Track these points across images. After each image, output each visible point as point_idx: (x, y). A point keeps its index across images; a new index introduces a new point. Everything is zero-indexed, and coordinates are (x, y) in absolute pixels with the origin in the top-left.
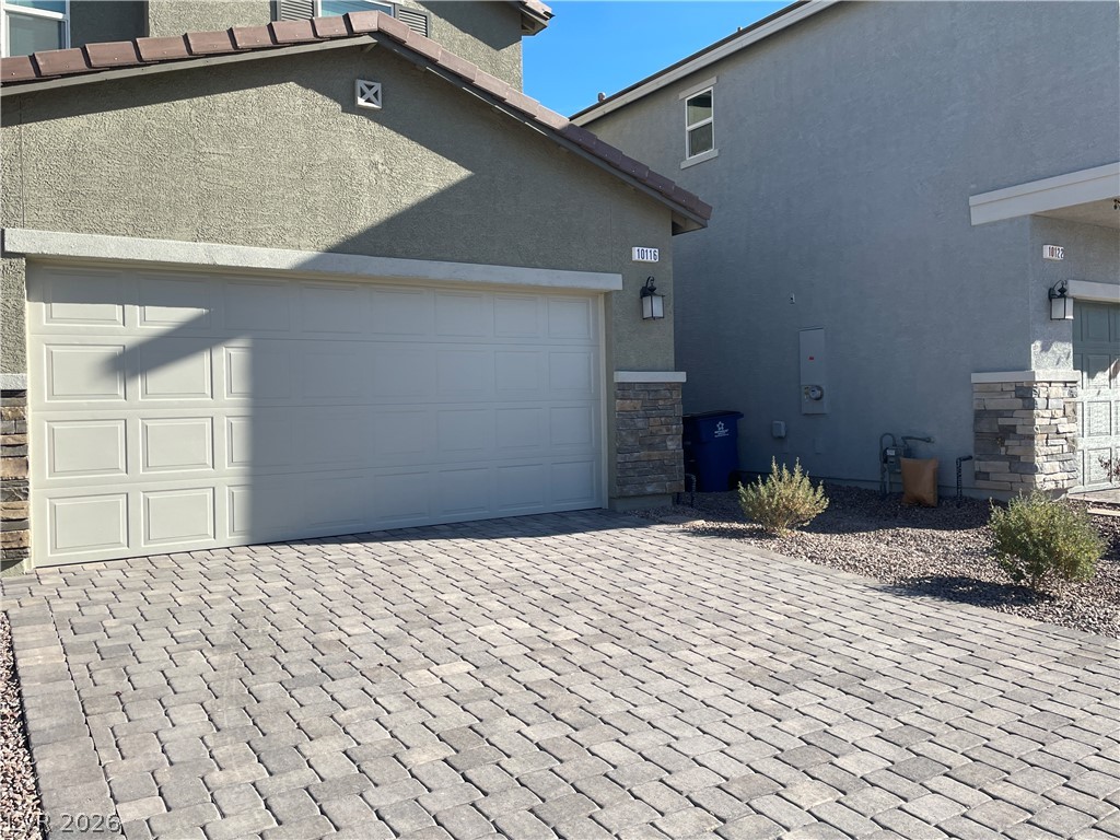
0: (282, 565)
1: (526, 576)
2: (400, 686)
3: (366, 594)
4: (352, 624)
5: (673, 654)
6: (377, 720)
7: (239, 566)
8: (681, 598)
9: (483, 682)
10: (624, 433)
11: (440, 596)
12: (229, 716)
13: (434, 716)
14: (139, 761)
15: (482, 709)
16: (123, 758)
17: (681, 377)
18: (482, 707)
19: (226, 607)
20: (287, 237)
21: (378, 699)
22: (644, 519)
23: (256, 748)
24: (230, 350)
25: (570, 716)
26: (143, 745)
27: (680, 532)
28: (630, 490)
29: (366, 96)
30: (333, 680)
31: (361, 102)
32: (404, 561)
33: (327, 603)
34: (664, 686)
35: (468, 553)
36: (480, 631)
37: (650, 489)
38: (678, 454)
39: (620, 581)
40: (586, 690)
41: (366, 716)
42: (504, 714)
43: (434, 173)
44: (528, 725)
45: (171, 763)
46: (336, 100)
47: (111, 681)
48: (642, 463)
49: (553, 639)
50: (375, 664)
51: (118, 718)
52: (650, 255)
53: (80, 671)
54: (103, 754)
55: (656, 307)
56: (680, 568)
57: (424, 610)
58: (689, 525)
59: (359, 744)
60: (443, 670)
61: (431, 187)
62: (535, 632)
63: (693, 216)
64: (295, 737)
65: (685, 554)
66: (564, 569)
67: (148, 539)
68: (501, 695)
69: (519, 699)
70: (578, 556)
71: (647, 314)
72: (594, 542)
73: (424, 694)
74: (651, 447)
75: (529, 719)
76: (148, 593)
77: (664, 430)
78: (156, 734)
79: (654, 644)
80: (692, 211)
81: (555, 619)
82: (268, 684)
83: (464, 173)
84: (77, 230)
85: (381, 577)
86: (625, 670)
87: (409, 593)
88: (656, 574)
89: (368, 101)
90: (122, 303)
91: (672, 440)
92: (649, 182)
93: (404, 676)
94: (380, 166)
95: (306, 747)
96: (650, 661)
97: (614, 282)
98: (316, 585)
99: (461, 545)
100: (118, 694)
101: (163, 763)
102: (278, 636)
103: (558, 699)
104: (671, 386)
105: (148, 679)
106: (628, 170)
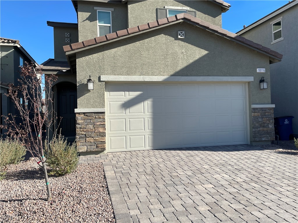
0: (161, 155)
1: (227, 162)
2: (194, 189)
3: (183, 164)
4: (180, 171)
5: (275, 188)
6: (189, 197)
7: (151, 155)
8: (276, 172)
9: (217, 190)
10: (255, 123)
11: (202, 166)
12: (152, 192)
13: (204, 198)
14: (133, 200)
15: (218, 198)
16: (130, 199)
17: (273, 106)
18: (217, 197)
19: (149, 165)
20: (161, 73)
21: (189, 192)
22: (262, 148)
23: (160, 201)
24: (148, 102)
25: (244, 202)
26: (134, 196)
27: (274, 152)
28: (257, 139)
29: (181, 35)
30: (177, 185)
31: (179, 37)
32: (192, 156)
33: (173, 166)
34: (273, 197)
35: (209, 155)
36: (215, 176)
37: (263, 139)
38: (273, 129)
39: (256, 165)
40: (248, 196)
41: (186, 196)
42: (224, 200)
43: (198, 53)
44: (231, 204)
45: (140, 202)
46: (173, 37)
47: (125, 180)
48: (261, 131)
49: (237, 181)
50: (187, 183)
51: (128, 190)
52: (263, 70)
53: (119, 178)
54: (125, 198)
55: (265, 85)
56: (275, 163)
57: (198, 169)
58: (277, 150)
59: (185, 203)
60: (206, 186)
61: (197, 57)
62: (231, 178)
63: (276, 58)
64: (169, 199)
65: (277, 159)
66: (238, 161)
67: (130, 147)
68: (223, 194)
69: (228, 196)
70: (242, 158)
71: (262, 87)
72: (246, 154)
73: (201, 192)
74: (264, 127)
75: (231, 202)
76: (131, 160)
77: (268, 122)
78: (136, 194)
79: (268, 185)
80: (276, 56)
81: (237, 175)
82: (161, 185)
83: (206, 52)
84: (115, 75)
85: (186, 160)
86: (260, 191)
87: (194, 165)
88: (267, 164)
89: (181, 36)
90: (124, 91)
91: (271, 125)
92: (262, 49)
93: (195, 186)
94: (184, 53)
95: (171, 201)
96: (268, 190)
97: (251, 79)
98: (170, 161)
99: (207, 153)
100: (127, 184)
101: (139, 202)
102: (162, 173)
103: (240, 198)
104: (270, 109)
105: (133, 181)
106: (255, 47)
